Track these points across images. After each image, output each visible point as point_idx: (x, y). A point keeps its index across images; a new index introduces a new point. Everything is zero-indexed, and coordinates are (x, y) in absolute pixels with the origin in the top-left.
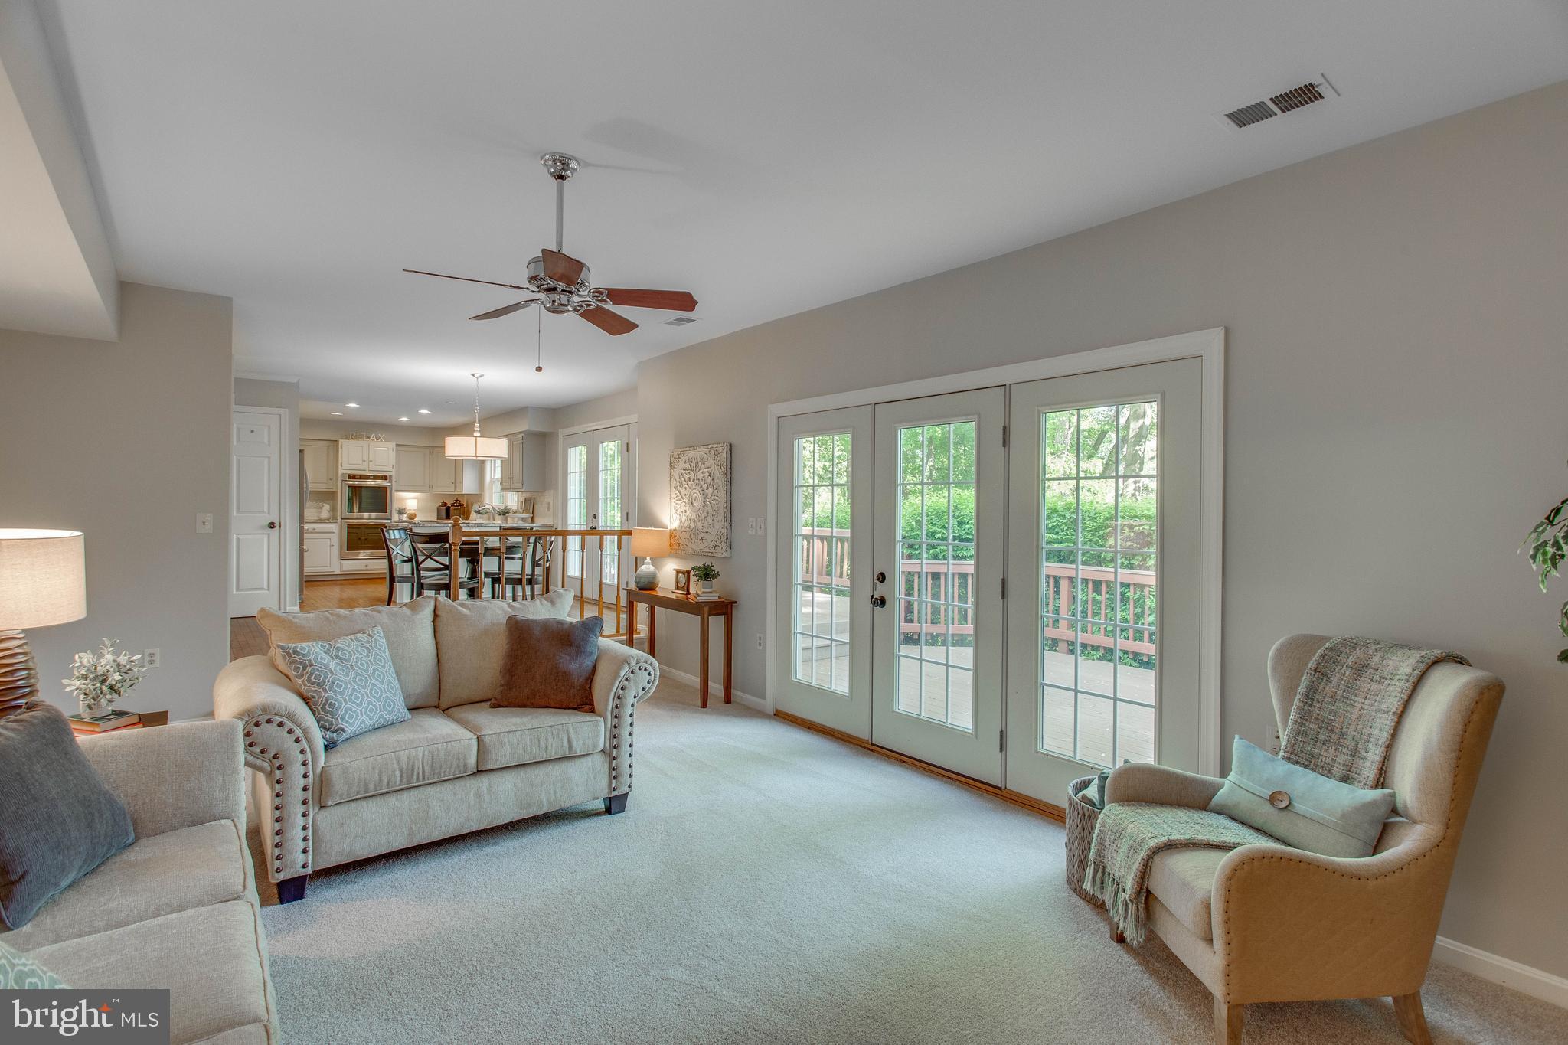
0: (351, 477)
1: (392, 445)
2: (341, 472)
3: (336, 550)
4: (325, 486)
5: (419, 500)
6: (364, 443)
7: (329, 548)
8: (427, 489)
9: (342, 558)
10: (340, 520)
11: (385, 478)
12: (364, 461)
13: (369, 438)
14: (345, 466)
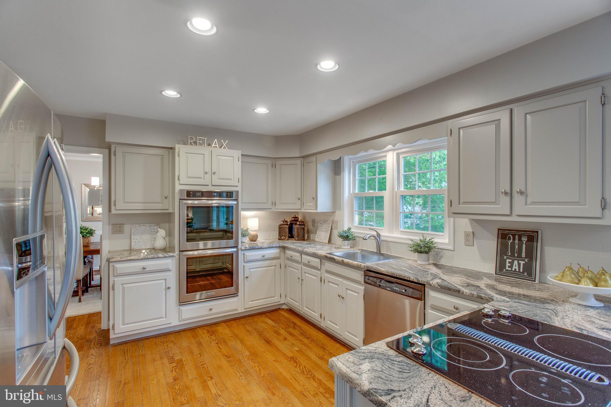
0: (190, 194)
1: (237, 153)
2: (178, 187)
3: (173, 294)
4: (159, 206)
5: (260, 218)
6: (205, 150)
7: (164, 292)
8: (270, 206)
9: (182, 302)
10: (177, 252)
11: (229, 195)
12: (206, 173)
13: (209, 145)
14: (184, 180)
